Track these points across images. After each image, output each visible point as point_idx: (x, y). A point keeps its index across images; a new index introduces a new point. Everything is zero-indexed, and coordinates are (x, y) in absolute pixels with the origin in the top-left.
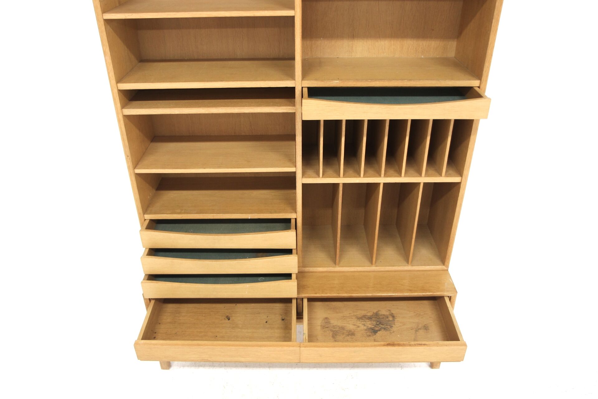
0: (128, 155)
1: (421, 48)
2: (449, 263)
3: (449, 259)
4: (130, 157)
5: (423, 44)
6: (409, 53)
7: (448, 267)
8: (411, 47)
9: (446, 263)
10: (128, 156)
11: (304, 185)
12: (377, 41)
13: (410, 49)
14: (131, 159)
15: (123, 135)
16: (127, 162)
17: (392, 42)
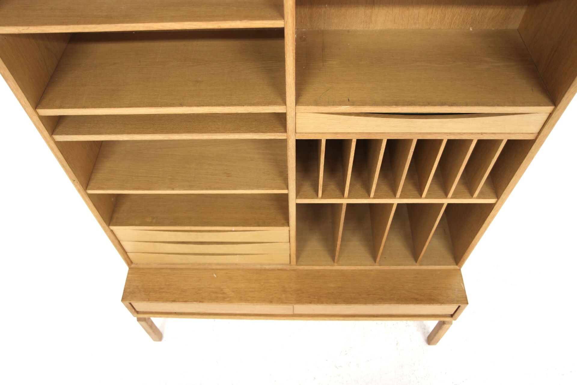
0: (74, 179)
1: (472, 18)
2: (462, 265)
3: (464, 261)
4: (77, 181)
5: (476, 12)
6: (452, 23)
7: (461, 267)
8: (456, 16)
9: (459, 264)
10: (74, 181)
11: (298, 205)
12: (408, 9)
13: (455, 18)
14: (79, 182)
15: (61, 163)
16: (76, 186)
17: (430, 10)
